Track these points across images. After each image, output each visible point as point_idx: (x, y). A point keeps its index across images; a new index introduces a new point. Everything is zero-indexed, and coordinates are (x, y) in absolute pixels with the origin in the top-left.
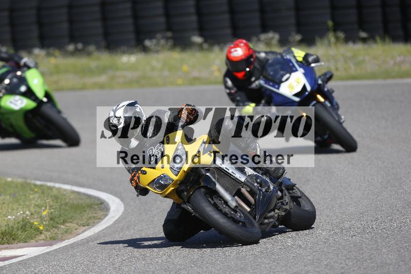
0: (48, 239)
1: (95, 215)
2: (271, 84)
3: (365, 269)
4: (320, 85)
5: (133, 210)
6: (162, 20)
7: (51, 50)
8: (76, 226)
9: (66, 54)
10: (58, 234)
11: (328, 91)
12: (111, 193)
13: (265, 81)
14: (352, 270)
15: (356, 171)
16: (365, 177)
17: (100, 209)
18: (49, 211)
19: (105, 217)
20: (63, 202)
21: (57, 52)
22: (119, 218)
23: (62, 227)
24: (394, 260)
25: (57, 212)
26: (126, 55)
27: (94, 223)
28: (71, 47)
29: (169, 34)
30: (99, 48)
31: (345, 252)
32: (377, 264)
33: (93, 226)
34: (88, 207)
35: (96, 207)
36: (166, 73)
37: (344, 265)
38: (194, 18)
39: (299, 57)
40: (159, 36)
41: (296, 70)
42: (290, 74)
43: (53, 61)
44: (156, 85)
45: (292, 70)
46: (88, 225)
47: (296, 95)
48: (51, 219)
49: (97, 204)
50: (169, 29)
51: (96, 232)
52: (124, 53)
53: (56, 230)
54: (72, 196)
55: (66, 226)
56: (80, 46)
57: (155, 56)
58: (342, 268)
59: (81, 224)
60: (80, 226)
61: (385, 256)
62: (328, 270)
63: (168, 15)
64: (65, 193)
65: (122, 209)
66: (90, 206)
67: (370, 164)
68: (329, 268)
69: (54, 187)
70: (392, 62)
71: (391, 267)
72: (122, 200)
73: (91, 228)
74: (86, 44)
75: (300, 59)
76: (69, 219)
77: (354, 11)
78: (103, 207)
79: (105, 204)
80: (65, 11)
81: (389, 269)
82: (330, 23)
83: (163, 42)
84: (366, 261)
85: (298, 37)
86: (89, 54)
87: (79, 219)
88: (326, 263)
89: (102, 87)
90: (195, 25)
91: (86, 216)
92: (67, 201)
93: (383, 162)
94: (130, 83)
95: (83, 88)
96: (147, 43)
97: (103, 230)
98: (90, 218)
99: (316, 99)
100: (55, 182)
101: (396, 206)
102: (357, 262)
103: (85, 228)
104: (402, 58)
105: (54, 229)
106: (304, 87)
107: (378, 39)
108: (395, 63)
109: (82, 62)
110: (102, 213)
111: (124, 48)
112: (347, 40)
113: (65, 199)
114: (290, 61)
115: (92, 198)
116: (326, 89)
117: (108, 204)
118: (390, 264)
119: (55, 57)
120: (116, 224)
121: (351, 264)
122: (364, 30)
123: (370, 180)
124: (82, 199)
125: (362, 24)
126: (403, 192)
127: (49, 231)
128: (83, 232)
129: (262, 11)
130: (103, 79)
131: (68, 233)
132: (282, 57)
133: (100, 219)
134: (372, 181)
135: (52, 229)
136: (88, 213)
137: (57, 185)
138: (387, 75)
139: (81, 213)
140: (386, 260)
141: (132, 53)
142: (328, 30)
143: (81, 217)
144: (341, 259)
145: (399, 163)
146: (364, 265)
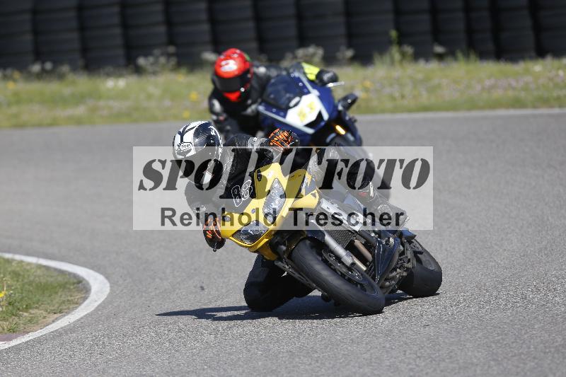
0: (6, 331)
1: (70, 298)
2: (274, 110)
3: (442, 371)
4: (340, 112)
5: (122, 291)
6: (162, 29)
7: (9, 72)
8: (44, 313)
9: (30, 77)
10: (19, 324)
11: (350, 119)
12: (92, 268)
13: (265, 106)
14: (424, 373)
15: (430, 237)
16: (441, 245)
17: (77, 290)
18: (7, 293)
19: (84, 301)
20: (26, 281)
21: (17, 75)
22: (103, 301)
23: (25, 314)
24: (482, 359)
25: (17, 295)
26: (112, 78)
27: (69, 308)
28: (36, 68)
29: (172, 49)
30: (74, 69)
31: (415, 348)
32: (458, 364)
33: (67, 313)
34: (61, 287)
35: (72, 287)
36: (167, 103)
37: (414, 367)
38: (206, 27)
39: (311, 74)
40: (157, 52)
41: (309, 92)
42: (301, 97)
43: (11, 86)
44: (154, 119)
45: (303, 92)
46: (60, 312)
47: (309, 125)
48: (10, 304)
49: (74, 284)
50: (171, 41)
51: (72, 321)
52: (108, 75)
53: (16, 318)
54: (39, 272)
55: (31, 314)
56: (48, 66)
57: (152, 79)
58: (411, 370)
59: (51, 310)
60: (49, 313)
61: (470, 354)
62: (392, 373)
63: (169, 23)
64: (28, 267)
65: (107, 290)
66: (63, 286)
67: (449, 228)
68: (392, 370)
69: (13, 260)
70: (478, 87)
71: (478, 369)
72: (107, 278)
73: (65, 316)
74: (56, 63)
75: (312, 77)
76: (34, 303)
77: (426, 17)
78: (81, 287)
79: (84, 282)
80: (27, 17)
81: (475, 371)
82: (394, 34)
83: (163, 60)
84: (444, 360)
85: (349, 53)
86: (61, 77)
87: (48, 304)
88: (388, 364)
89: (79, 121)
90: (207, 38)
91: (57, 299)
92: (32, 278)
93: (467, 225)
94: (118, 117)
95: (54, 123)
96: (141, 61)
97: (82, 318)
98: (64, 302)
99: (335, 131)
100: (15, 252)
101: (485, 285)
102: (431, 361)
103: (56, 316)
104: (492, 81)
105: (14, 317)
106: (320, 115)
107: (460, 55)
108: (483, 89)
109: (51, 87)
110: (80, 295)
111: (109, 69)
112: (417, 56)
113: (29, 276)
114: (299, 80)
115: (66, 275)
116: (347, 118)
117: (88, 283)
118: (477, 365)
119: (15, 81)
120: (99, 310)
121: (423, 364)
122: (441, 43)
123: (448, 249)
124: (52, 277)
125: (437, 34)
126: (495, 266)
127: (7, 320)
128: (53, 321)
129: (300, 17)
130: (80, 111)
131: (34, 323)
132: (289, 74)
133: (77, 303)
134: (452, 251)
135: (11, 317)
136: (61, 296)
137: (18, 257)
138: (472, 105)
139: (50, 296)
140: (471, 358)
141: (121, 76)
142: (390, 43)
143: (52, 301)
144: (409, 358)
145: (489, 225)
146: (441, 365)
